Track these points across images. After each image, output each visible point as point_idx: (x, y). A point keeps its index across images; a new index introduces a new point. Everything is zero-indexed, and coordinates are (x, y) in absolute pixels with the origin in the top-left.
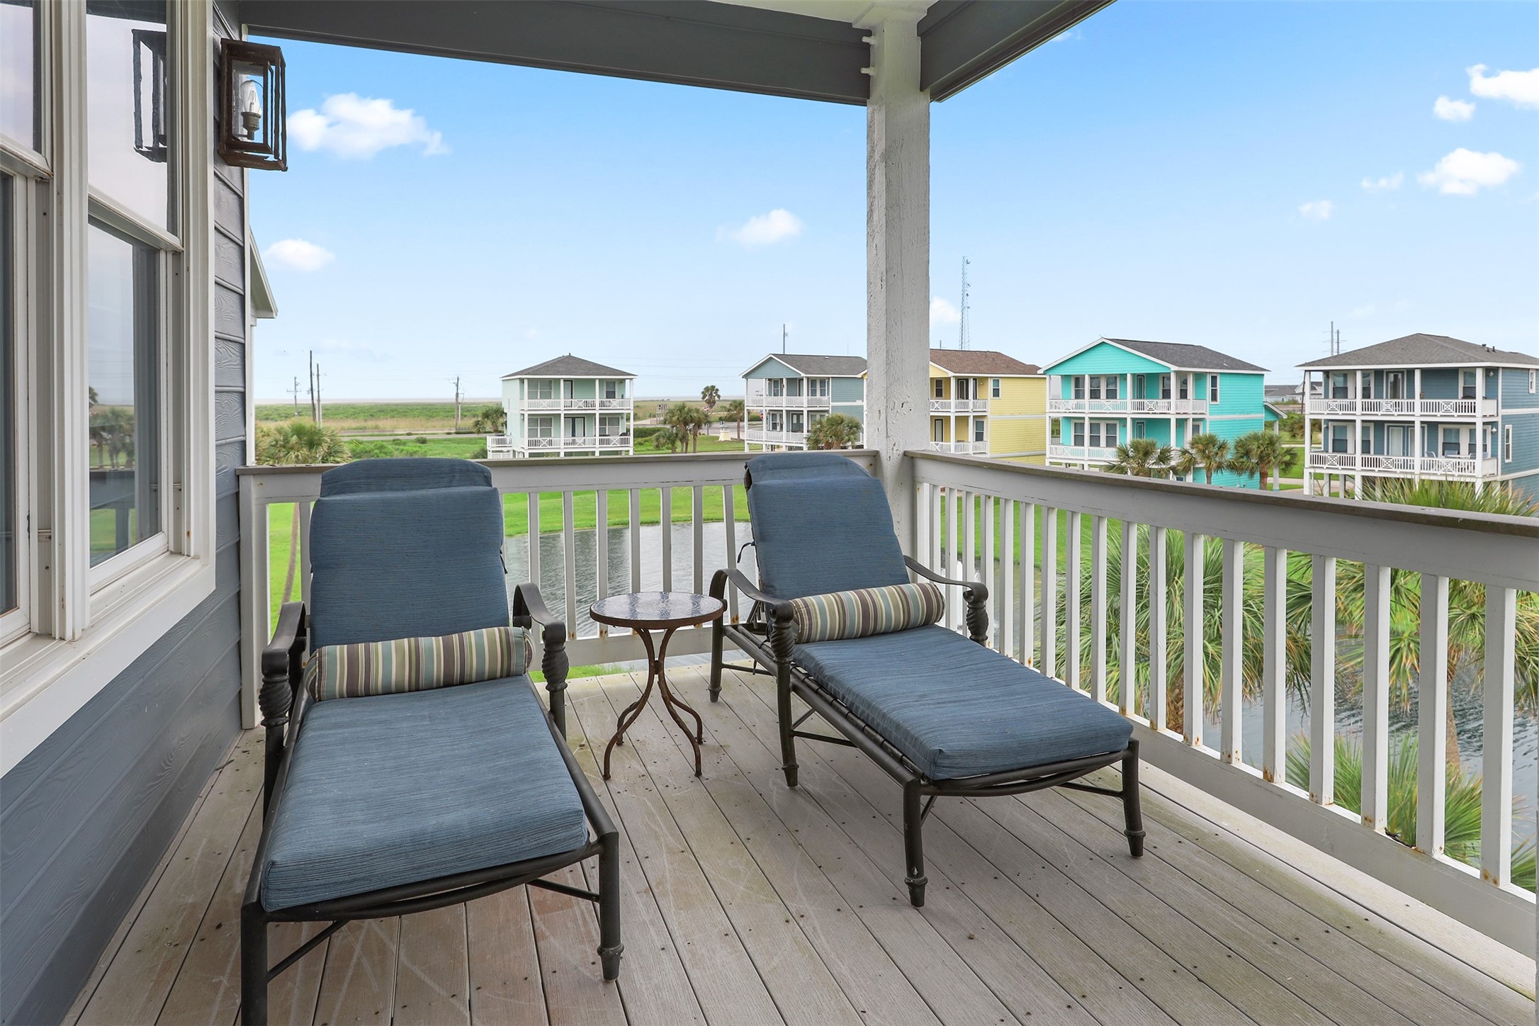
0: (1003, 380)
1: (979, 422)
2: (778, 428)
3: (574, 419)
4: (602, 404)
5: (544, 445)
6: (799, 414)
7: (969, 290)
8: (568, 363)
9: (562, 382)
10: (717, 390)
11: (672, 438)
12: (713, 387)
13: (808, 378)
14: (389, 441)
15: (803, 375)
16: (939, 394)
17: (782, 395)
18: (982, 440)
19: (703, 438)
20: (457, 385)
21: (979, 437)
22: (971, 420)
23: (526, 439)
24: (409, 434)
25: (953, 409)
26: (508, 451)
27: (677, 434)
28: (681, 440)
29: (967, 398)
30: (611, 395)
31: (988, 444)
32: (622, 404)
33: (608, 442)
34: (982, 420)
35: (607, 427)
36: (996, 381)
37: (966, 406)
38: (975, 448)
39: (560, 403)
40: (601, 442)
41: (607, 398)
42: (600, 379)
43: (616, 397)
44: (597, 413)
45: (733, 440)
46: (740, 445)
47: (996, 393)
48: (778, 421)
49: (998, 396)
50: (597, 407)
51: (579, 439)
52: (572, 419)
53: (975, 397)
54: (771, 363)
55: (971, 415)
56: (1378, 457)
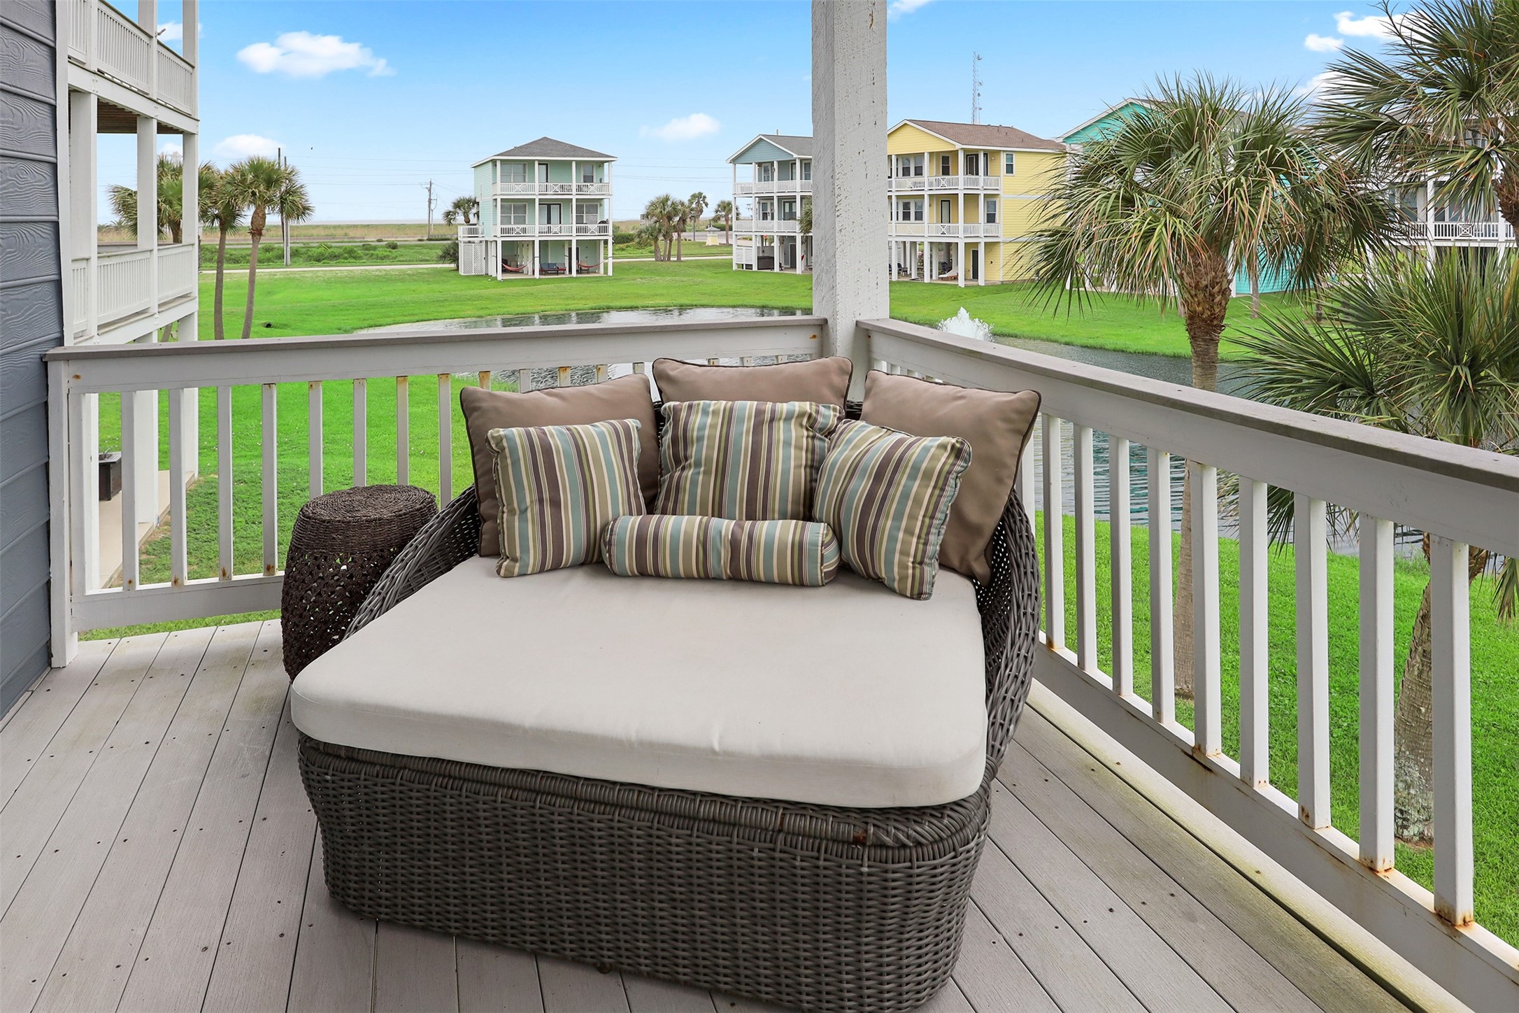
0: (1018, 154)
1: (991, 200)
2: (769, 217)
3: (549, 206)
4: (579, 189)
5: (518, 233)
6: (791, 200)
7: (981, 90)
8: (545, 144)
9: (536, 163)
10: (705, 197)
11: (655, 234)
12: (700, 194)
13: (801, 160)
14: (359, 246)
15: (795, 156)
16: (946, 171)
17: (772, 180)
18: (994, 222)
19: (689, 244)
20: (430, 190)
21: (991, 218)
22: (981, 199)
23: (499, 226)
24: (379, 241)
25: (961, 186)
26: (481, 242)
27: (660, 230)
28: (664, 236)
29: (977, 174)
30: (588, 179)
31: (1001, 226)
32: (600, 189)
33: (586, 230)
34: (994, 199)
35: (585, 215)
36: (1010, 156)
37: (976, 182)
38: (986, 230)
39: (536, 187)
40: (578, 230)
41: (585, 182)
42: (576, 161)
43: (594, 181)
44: (574, 198)
45: (721, 245)
46: (729, 249)
47: (1010, 169)
48: (769, 211)
49: (1012, 172)
50: (574, 192)
51: (555, 227)
52: (548, 205)
53: (986, 173)
54: (762, 144)
55: (982, 193)
56: (1454, 224)
